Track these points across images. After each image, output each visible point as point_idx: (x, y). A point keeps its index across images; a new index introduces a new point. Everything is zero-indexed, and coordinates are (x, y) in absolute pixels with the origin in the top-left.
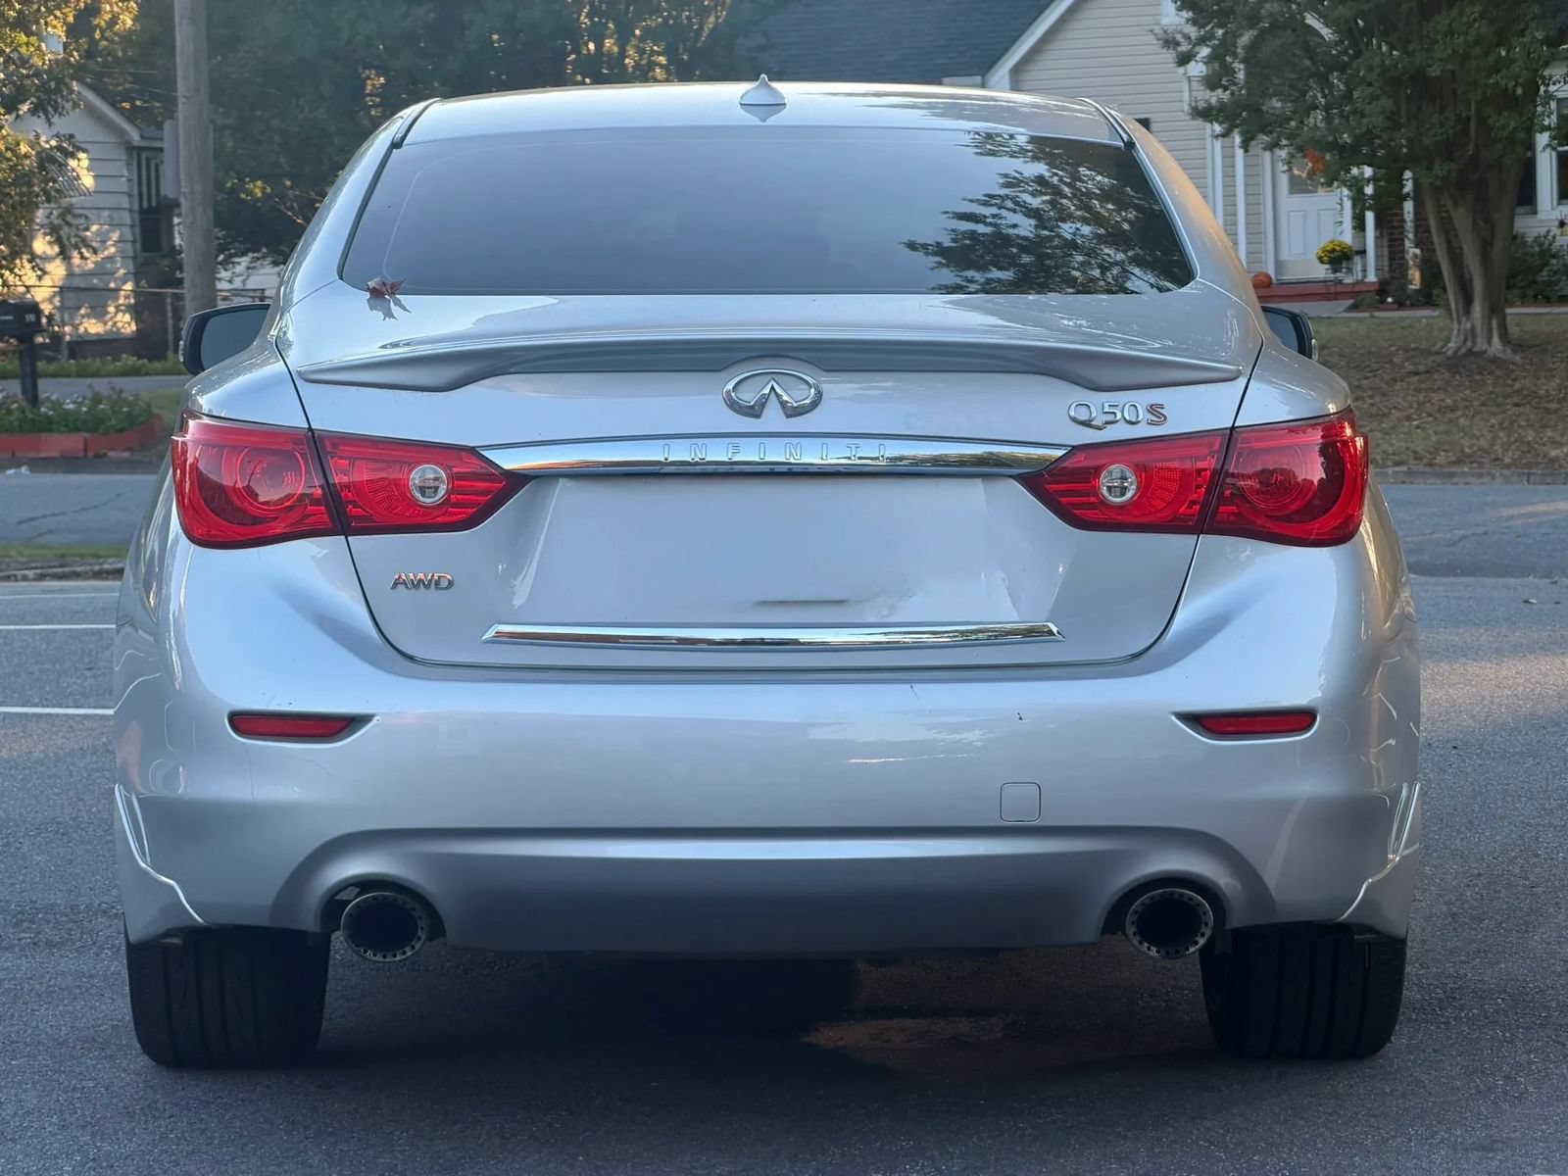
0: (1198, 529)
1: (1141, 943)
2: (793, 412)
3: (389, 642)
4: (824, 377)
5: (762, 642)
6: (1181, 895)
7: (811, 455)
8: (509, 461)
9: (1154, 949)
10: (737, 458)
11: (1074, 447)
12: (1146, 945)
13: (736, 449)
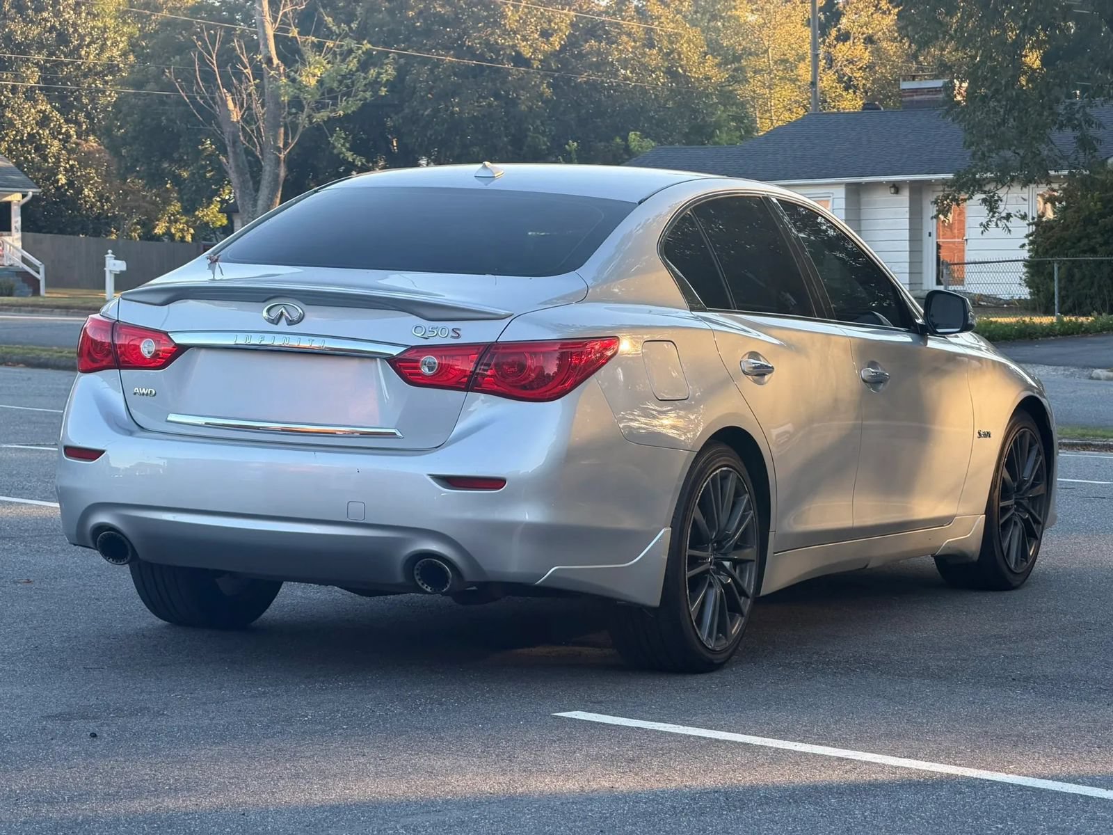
0: (467, 389)
1: (423, 584)
2: (291, 323)
3: (133, 420)
4: (306, 308)
5: (258, 428)
6: (436, 562)
7: (294, 342)
8: (179, 339)
9: (429, 588)
10: (263, 343)
11: (412, 346)
12: (426, 585)
13: (263, 338)
